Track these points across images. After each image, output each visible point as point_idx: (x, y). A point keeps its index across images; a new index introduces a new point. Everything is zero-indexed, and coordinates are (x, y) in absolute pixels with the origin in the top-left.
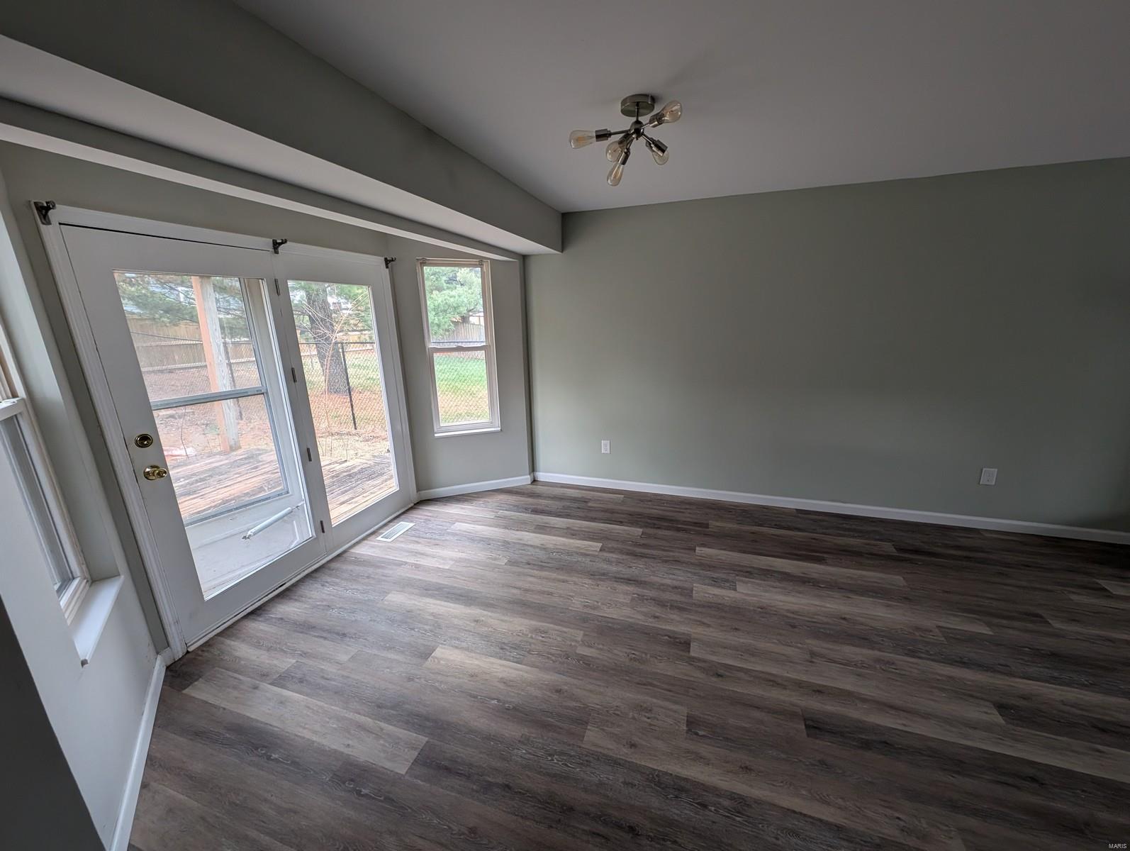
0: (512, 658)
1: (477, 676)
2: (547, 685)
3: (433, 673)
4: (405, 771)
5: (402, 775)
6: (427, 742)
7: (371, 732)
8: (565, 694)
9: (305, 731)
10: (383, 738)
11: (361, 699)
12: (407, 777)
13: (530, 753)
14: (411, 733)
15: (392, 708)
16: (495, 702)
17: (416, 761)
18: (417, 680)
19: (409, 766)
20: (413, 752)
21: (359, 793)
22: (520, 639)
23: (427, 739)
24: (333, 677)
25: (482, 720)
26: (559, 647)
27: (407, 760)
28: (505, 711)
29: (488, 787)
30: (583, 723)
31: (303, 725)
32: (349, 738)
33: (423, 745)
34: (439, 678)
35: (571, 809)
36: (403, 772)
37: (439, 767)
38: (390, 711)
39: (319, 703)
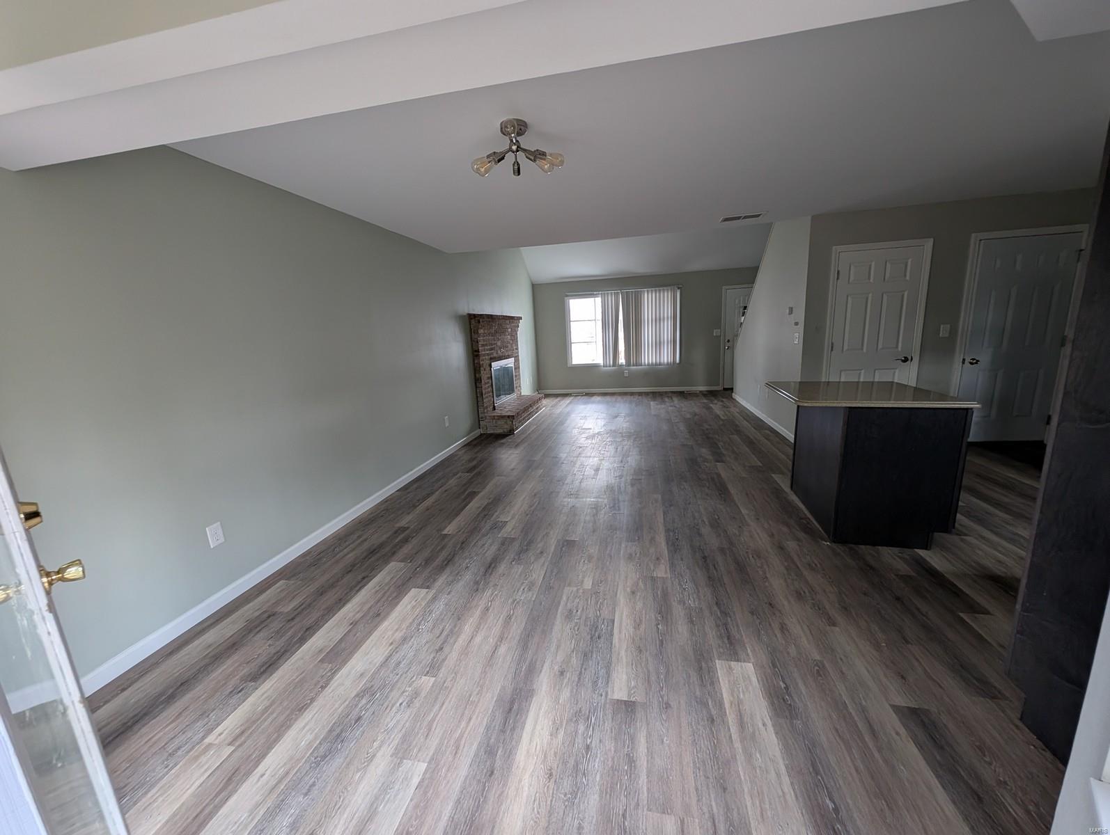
0: (609, 628)
1: (639, 647)
2: (630, 600)
3: (651, 687)
4: (749, 664)
5: (753, 665)
6: (719, 660)
7: (740, 711)
8: (634, 588)
9: (786, 790)
10: (738, 697)
11: (715, 748)
12: (753, 661)
13: (689, 598)
14: (719, 675)
15: (706, 705)
16: (660, 627)
17: (738, 661)
18: (665, 698)
19: (745, 664)
20: (733, 666)
21: (787, 688)
22: (582, 627)
23: (717, 661)
24: (707, 815)
25: (680, 630)
26: (587, 600)
27: (742, 667)
28: (665, 619)
29: (725, 614)
30: (653, 579)
31: (782, 799)
32: (758, 729)
33: (723, 662)
34: (653, 678)
35: (709, 577)
36: (751, 665)
37: (731, 643)
38: (711, 707)
39: (749, 804)
